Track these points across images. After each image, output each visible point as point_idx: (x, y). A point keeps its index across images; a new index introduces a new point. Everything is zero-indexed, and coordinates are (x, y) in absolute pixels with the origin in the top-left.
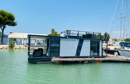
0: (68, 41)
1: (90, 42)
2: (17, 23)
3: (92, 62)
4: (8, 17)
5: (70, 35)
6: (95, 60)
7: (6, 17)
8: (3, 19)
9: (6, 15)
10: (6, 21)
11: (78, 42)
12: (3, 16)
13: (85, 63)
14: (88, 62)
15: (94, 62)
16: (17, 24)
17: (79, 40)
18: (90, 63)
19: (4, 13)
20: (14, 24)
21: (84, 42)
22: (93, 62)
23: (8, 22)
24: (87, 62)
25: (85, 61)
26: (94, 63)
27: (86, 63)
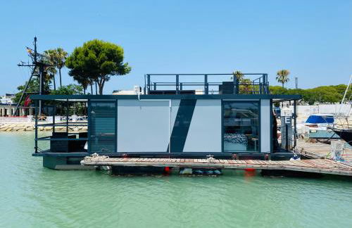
0: (142, 107)
1: (220, 107)
2: (128, 66)
3: (211, 172)
4: (107, 54)
5: (155, 89)
6: (221, 165)
7: (104, 55)
8: (98, 61)
9: (103, 50)
10: (104, 64)
11: (176, 109)
12: (98, 52)
13: (185, 174)
14: (193, 173)
15: (218, 172)
16: (130, 68)
17: (178, 102)
18: (201, 174)
19: (98, 45)
20: (122, 71)
21: (197, 108)
22: (214, 174)
23: (107, 66)
24: (191, 172)
25: (182, 168)
26: (218, 175)
27: (187, 175)
